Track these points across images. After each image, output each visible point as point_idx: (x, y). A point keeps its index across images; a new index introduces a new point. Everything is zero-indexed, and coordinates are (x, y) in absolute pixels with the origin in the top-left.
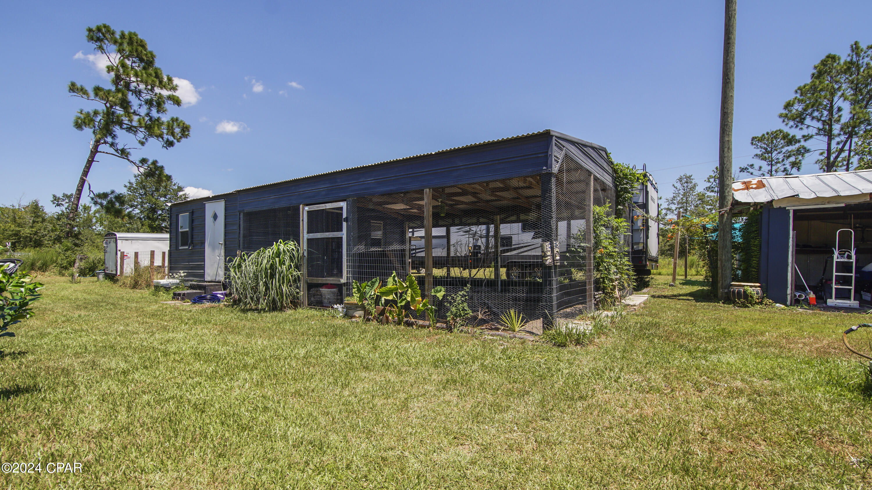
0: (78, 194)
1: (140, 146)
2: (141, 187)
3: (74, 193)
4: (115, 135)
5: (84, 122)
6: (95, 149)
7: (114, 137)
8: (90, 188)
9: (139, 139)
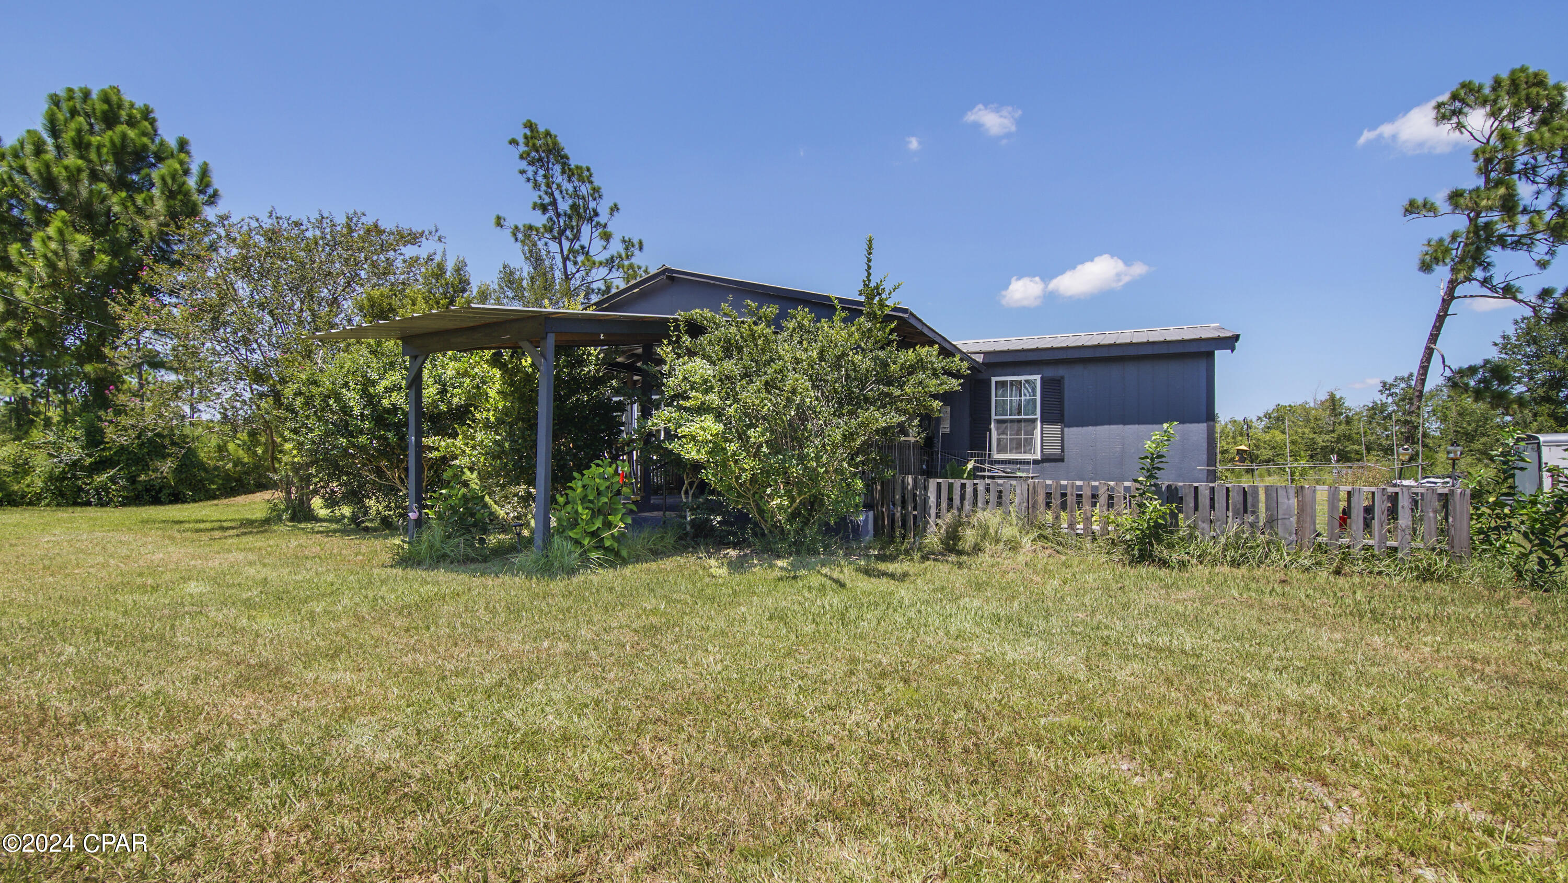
0: (1422, 375)
1: (1536, 270)
2: (1528, 342)
3: (1415, 374)
4: (1489, 264)
5: (1435, 258)
6: (1449, 295)
7: (1487, 266)
8: (1444, 362)
9: (1537, 258)
